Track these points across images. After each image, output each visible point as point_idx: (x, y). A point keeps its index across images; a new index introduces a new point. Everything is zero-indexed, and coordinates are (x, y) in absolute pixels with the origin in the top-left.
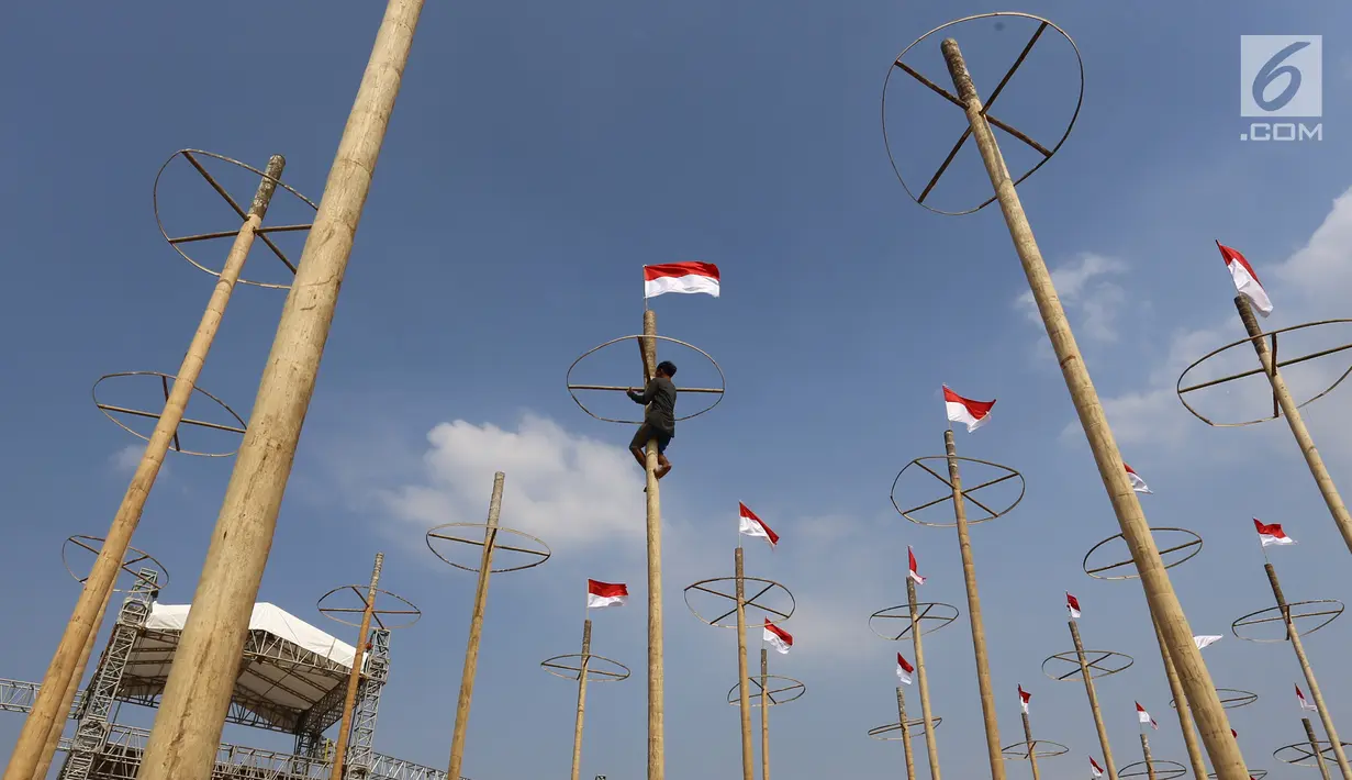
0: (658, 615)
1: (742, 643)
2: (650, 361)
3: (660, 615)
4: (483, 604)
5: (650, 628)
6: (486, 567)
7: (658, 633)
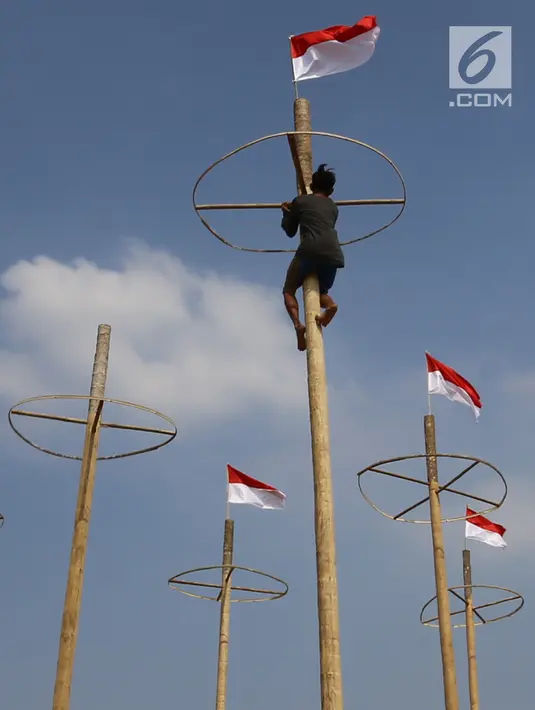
0: (327, 508)
1: (439, 542)
2: (304, 165)
3: (330, 508)
4: (88, 502)
5: (318, 526)
6: (90, 456)
7: (329, 529)
